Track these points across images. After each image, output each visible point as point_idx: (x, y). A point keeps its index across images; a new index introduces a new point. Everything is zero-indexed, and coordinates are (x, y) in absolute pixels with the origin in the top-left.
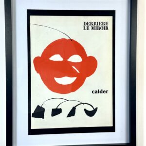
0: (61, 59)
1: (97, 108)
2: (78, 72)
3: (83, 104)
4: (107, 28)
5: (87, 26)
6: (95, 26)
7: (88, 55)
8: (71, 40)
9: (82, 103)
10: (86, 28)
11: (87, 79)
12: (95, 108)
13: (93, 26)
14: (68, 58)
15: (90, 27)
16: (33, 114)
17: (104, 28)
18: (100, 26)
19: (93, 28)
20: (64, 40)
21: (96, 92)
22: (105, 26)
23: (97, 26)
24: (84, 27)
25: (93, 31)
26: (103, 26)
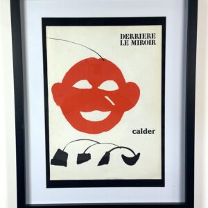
0: (89, 86)
1: (139, 154)
2: (113, 104)
3: (120, 148)
4: (153, 43)
5: (125, 39)
6: (137, 39)
8: (103, 59)
9: (119, 147)
10: (123, 42)
11: (126, 114)
12: (136, 154)
13: (134, 40)
14: (99, 85)
15: (130, 41)
16: (52, 160)
17: (149, 43)
18: (144, 40)
19: (134, 43)
20: (93, 59)
21: (138, 132)
22: (151, 39)
23: (139, 40)
24: (121, 41)
25: (134, 46)
26: (148, 40)
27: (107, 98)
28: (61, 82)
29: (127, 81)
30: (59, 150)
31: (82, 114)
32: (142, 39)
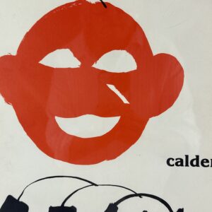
0: (75, 63)
1: (181, 211)
2: (125, 101)
3: (140, 195)
9: (136, 195)
11: (153, 122)
12: (174, 209)
20: (81, 5)
21: (180, 163)
27: (112, 87)
28: (14, 53)
29: (156, 51)
30: (10, 198)
31: (59, 120)
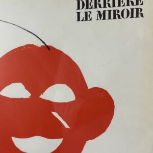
2: (67, 126)
4: (139, 13)
5: (85, 10)
6: (107, 9)
7: (90, 86)
8: (48, 48)
10: (82, 16)
13: (102, 10)
14: (42, 92)
15: (94, 13)
17: (131, 14)
18: (121, 9)
19: (101, 16)
20: (30, 48)
22: (135, 7)
23: (112, 9)
24: (79, 14)
25: (102, 21)
26: (129, 8)
27: (56, 114)
31: (15, 140)
32: (116, 8)
